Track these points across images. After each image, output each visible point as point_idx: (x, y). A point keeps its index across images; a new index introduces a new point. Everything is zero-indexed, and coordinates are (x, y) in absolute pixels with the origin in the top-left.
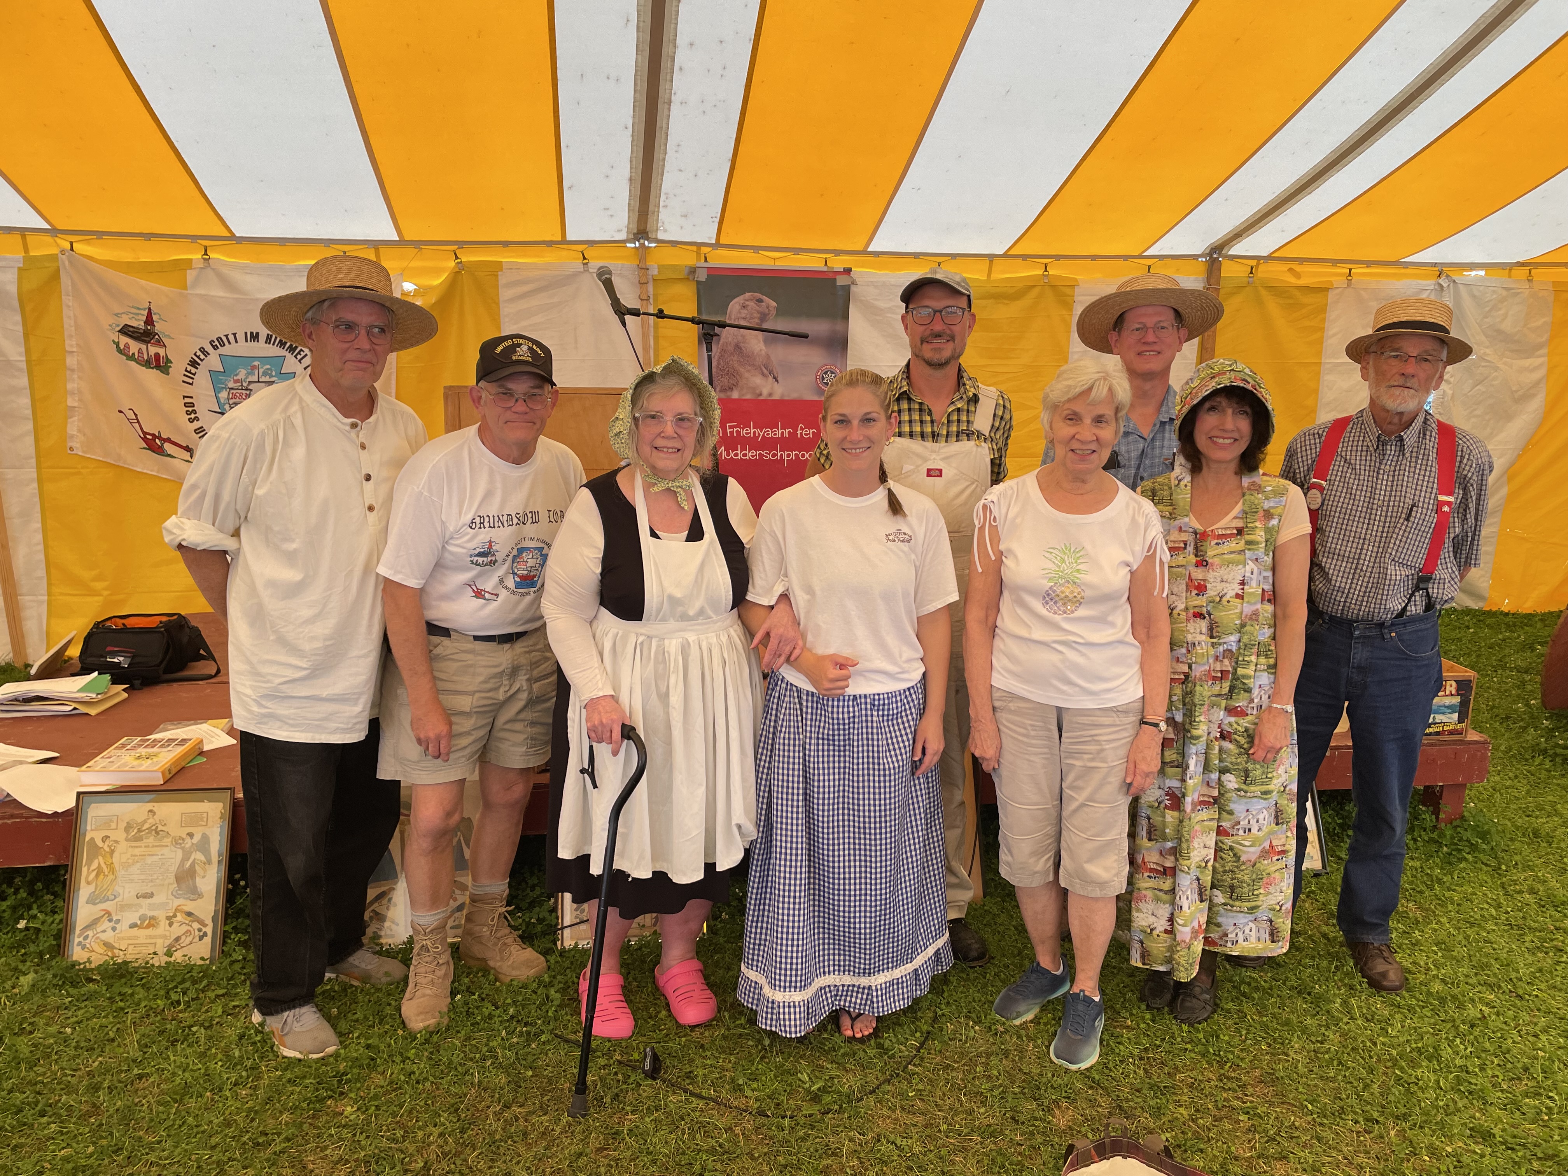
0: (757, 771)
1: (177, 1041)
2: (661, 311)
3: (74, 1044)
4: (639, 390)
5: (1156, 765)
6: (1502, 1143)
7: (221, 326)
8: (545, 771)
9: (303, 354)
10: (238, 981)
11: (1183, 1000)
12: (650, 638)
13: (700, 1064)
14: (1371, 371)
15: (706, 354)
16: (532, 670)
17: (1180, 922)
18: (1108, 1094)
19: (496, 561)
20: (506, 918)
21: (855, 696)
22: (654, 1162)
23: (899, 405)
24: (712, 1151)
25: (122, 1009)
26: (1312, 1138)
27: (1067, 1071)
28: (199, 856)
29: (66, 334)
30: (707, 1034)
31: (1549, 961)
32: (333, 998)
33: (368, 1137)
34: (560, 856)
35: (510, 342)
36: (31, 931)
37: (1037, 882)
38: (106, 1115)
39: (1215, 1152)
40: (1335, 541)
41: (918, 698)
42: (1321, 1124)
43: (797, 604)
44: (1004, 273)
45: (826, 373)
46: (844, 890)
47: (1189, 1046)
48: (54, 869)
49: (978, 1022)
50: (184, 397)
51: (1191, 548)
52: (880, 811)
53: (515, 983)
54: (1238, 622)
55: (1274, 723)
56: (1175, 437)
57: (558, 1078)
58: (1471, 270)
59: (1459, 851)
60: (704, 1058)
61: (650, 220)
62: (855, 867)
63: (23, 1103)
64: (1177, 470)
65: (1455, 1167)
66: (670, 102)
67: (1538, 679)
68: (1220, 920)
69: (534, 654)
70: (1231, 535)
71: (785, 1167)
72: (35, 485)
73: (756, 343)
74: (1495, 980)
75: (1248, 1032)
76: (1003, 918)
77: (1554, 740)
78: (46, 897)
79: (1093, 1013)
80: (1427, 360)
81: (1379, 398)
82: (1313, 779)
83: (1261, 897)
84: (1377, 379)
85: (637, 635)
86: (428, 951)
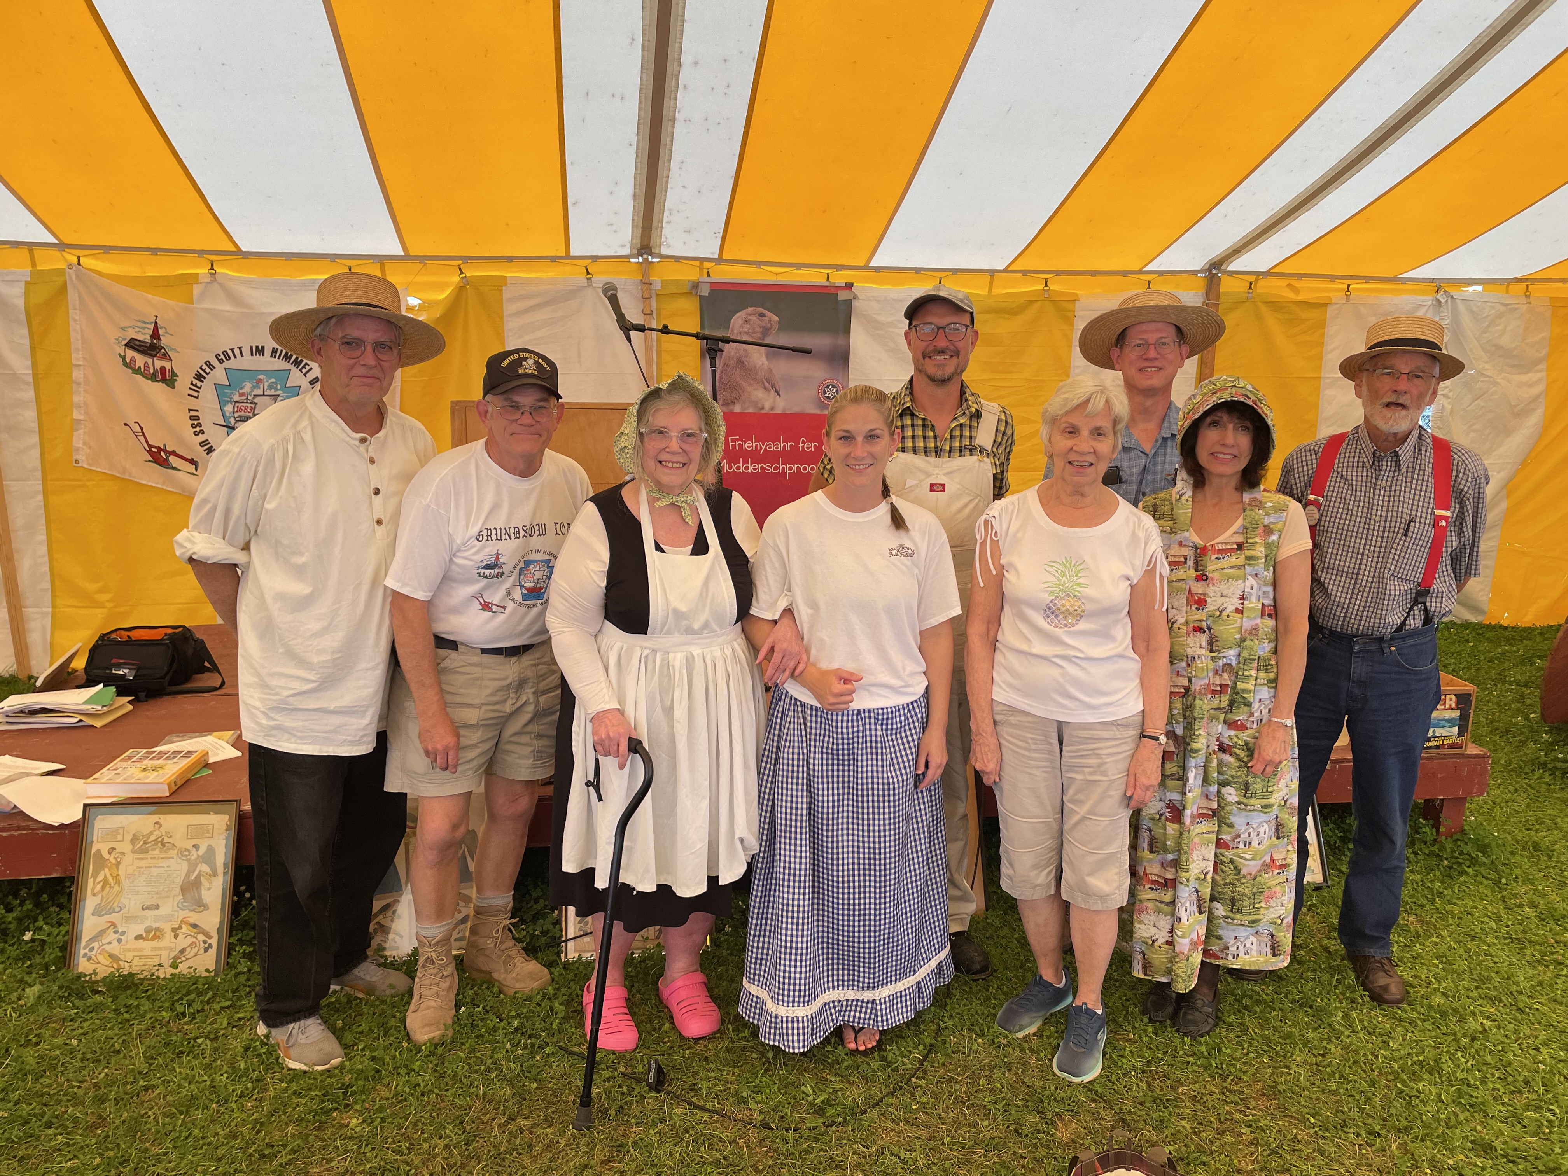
0: (761, 785)
1: (182, 1053)
2: (666, 327)
3: (80, 1055)
4: (644, 405)
5: (1156, 778)
6: (1503, 1156)
7: (227, 340)
9: (308, 368)
10: (243, 993)
11: (1185, 1013)
12: (654, 651)
13: (703, 1077)
14: (1364, 388)
15: (709, 369)
16: (538, 683)
17: (1179, 933)
18: (1111, 1108)
19: (503, 573)
20: (510, 930)
21: (859, 710)
23: (902, 420)
24: (716, 1164)
25: (128, 1021)
26: (1314, 1151)
27: (1070, 1084)
28: (205, 868)
29: (73, 347)
30: (710, 1046)
31: (1549, 974)
32: (338, 1010)
33: (373, 1149)
34: (564, 869)
35: (516, 356)
36: (37, 943)
37: (1039, 894)
38: (113, 1126)
39: (1218, 1165)
40: (1334, 556)
41: (921, 712)
42: (1323, 1137)
43: (800, 618)
44: (1006, 288)
45: (828, 387)
46: (849, 904)
47: (1191, 1059)
48: (60, 880)
49: (982, 1035)
50: (190, 410)
51: (1190, 563)
52: (884, 825)
53: (519, 995)
54: (1238, 636)
55: (1274, 738)
56: (1177, 452)
57: (563, 1090)
58: (1469, 285)
59: (1460, 864)
60: (708, 1070)
61: (653, 235)
62: (859, 881)
63: (30, 1115)
64: (1179, 485)
66: (674, 120)
67: (1537, 692)
68: (1220, 932)
69: (541, 667)
70: (1231, 550)
72: (40, 497)
73: (758, 357)
74: (1495, 993)
75: (1250, 1045)
76: (1005, 931)
77: (1553, 753)
78: (52, 909)
79: (1096, 1025)
80: (1419, 376)
81: (1372, 415)
82: (1314, 792)
83: (1262, 911)
84: (1370, 397)
85: (642, 648)
86: (433, 963)
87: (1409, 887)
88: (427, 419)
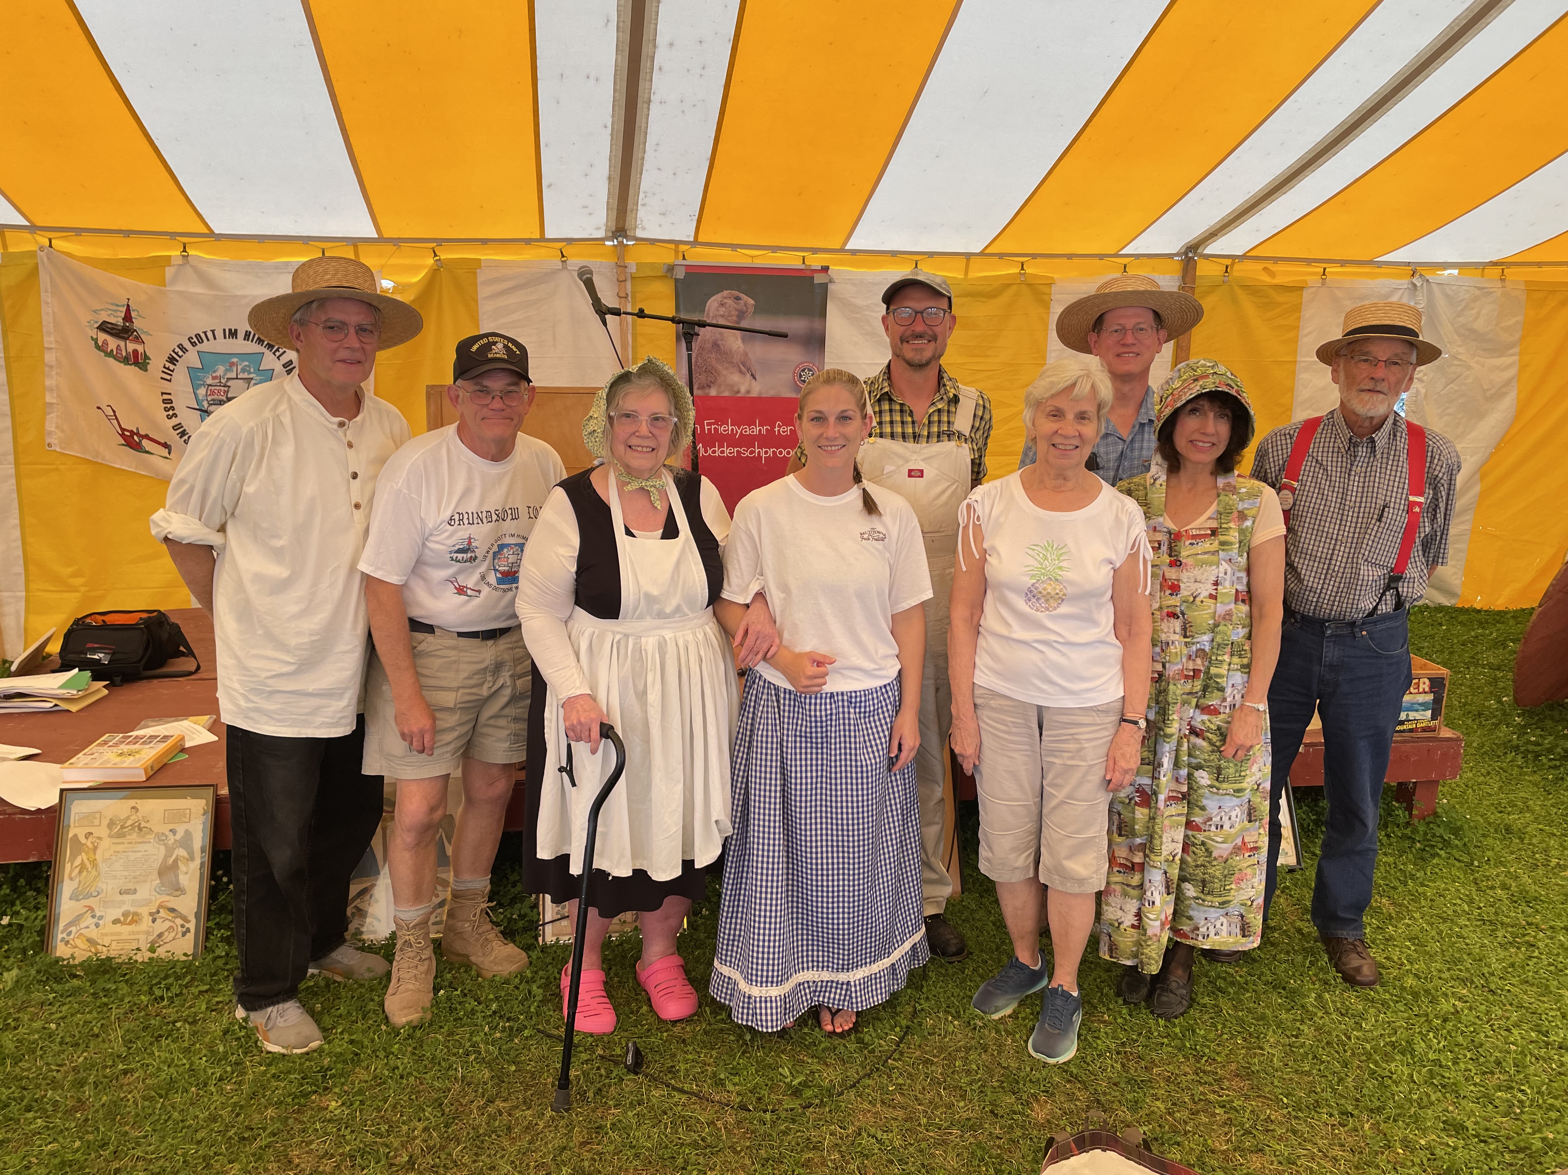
0: (734, 769)
1: (161, 1036)
2: (641, 311)
3: (58, 1040)
4: (614, 389)
5: (1135, 762)
6: (1475, 1136)
7: (200, 322)
8: (523, 768)
9: (281, 351)
10: (221, 977)
11: (1159, 995)
12: (627, 636)
13: (681, 1059)
14: (1342, 375)
15: (684, 352)
16: (515, 666)
18: (1086, 1088)
19: (476, 557)
20: (487, 913)
21: (832, 693)
22: (637, 1156)
23: (880, 406)
24: (695, 1145)
25: (106, 1004)
26: (1287, 1131)
27: (1045, 1065)
28: (182, 852)
29: (44, 330)
30: (688, 1029)
31: (1521, 956)
32: (316, 994)
33: (353, 1132)
34: (539, 856)
35: (485, 340)
36: (14, 927)
37: (1017, 877)
38: (92, 1110)
39: (1191, 1145)
40: (1307, 541)
41: (893, 695)
42: (1296, 1118)
43: (772, 602)
44: (981, 272)
45: (803, 371)
46: (822, 886)
47: (1165, 1040)
48: (37, 865)
49: (957, 1016)
50: (163, 394)
51: (1164, 548)
52: (858, 807)
53: (497, 979)
54: (1211, 622)
55: (1246, 723)
56: (1154, 437)
57: (541, 1073)
58: (1445, 269)
59: (1433, 846)
60: (685, 1053)
61: (628, 219)
62: (833, 863)
63: (9, 1098)
64: (1154, 469)
65: (1429, 1160)
66: (649, 101)
67: (1510, 675)
68: (1191, 913)
69: (513, 652)
70: (1205, 536)
71: (767, 1160)
72: (13, 481)
73: (734, 341)
74: (1468, 975)
75: (1224, 1026)
76: (981, 914)
77: (1526, 737)
78: (29, 893)
79: (1072, 1007)
80: (1396, 363)
81: (1349, 401)
82: (1287, 774)
83: (1233, 893)
84: (1348, 382)
85: (613, 632)
86: (411, 946)
87: (1382, 869)
88: (401, 401)
